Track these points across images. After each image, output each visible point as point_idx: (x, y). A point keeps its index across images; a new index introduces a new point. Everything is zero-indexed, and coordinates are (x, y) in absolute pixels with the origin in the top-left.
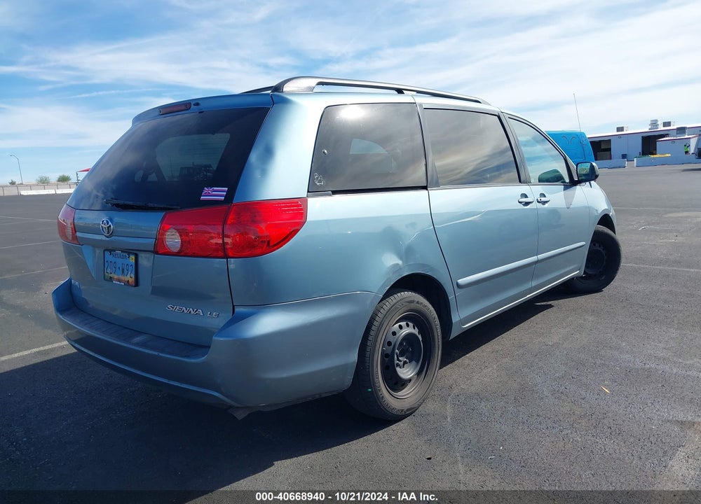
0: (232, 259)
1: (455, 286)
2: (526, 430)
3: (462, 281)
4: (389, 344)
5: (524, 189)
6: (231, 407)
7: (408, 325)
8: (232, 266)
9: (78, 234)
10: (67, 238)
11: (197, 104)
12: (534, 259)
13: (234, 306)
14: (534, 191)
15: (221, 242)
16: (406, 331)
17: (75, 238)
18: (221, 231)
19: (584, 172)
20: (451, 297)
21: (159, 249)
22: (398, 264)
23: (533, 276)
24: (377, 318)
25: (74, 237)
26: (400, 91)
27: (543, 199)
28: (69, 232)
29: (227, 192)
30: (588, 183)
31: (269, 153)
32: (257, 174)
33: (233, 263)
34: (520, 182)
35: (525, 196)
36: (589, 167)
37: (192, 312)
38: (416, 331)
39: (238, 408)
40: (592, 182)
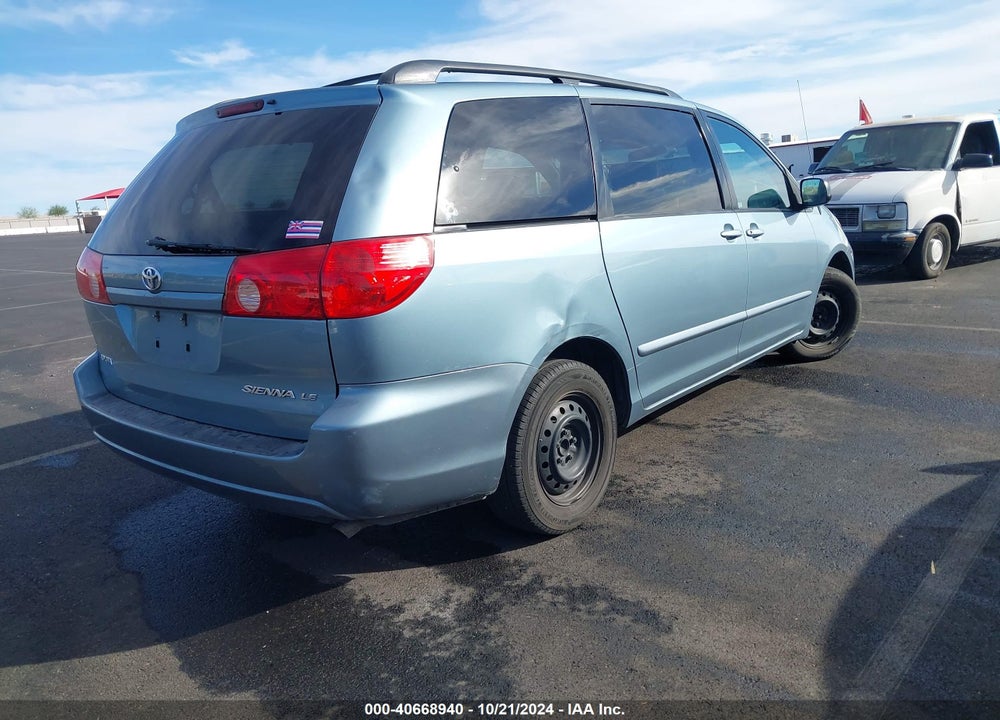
0: (333, 321)
1: (635, 353)
2: (734, 544)
3: (645, 347)
4: (548, 433)
5: (728, 217)
6: (337, 521)
7: (572, 408)
8: (334, 331)
9: (109, 290)
10: (92, 296)
11: (273, 102)
12: (742, 315)
13: (337, 385)
14: (742, 221)
15: (318, 297)
16: (570, 416)
17: (104, 295)
18: (317, 282)
19: (811, 193)
20: (630, 369)
21: (230, 307)
22: (558, 325)
23: (740, 338)
24: (531, 399)
25: (101, 295)
26: (556, 80)
27: (755, 232)
28: (96, 288)
29: (323, 227)
30: (816, 208)
31: (378, 171)
32: (364, 200)
33: (335, 325)
34: (723, 207)
35: (728, 226)
36: (817, 185)
37: (280, 395)
38: (582, 416)
39: (347, 521)
40: (822, 207)
